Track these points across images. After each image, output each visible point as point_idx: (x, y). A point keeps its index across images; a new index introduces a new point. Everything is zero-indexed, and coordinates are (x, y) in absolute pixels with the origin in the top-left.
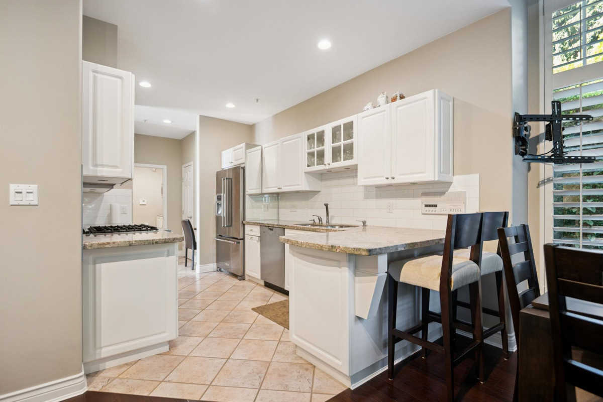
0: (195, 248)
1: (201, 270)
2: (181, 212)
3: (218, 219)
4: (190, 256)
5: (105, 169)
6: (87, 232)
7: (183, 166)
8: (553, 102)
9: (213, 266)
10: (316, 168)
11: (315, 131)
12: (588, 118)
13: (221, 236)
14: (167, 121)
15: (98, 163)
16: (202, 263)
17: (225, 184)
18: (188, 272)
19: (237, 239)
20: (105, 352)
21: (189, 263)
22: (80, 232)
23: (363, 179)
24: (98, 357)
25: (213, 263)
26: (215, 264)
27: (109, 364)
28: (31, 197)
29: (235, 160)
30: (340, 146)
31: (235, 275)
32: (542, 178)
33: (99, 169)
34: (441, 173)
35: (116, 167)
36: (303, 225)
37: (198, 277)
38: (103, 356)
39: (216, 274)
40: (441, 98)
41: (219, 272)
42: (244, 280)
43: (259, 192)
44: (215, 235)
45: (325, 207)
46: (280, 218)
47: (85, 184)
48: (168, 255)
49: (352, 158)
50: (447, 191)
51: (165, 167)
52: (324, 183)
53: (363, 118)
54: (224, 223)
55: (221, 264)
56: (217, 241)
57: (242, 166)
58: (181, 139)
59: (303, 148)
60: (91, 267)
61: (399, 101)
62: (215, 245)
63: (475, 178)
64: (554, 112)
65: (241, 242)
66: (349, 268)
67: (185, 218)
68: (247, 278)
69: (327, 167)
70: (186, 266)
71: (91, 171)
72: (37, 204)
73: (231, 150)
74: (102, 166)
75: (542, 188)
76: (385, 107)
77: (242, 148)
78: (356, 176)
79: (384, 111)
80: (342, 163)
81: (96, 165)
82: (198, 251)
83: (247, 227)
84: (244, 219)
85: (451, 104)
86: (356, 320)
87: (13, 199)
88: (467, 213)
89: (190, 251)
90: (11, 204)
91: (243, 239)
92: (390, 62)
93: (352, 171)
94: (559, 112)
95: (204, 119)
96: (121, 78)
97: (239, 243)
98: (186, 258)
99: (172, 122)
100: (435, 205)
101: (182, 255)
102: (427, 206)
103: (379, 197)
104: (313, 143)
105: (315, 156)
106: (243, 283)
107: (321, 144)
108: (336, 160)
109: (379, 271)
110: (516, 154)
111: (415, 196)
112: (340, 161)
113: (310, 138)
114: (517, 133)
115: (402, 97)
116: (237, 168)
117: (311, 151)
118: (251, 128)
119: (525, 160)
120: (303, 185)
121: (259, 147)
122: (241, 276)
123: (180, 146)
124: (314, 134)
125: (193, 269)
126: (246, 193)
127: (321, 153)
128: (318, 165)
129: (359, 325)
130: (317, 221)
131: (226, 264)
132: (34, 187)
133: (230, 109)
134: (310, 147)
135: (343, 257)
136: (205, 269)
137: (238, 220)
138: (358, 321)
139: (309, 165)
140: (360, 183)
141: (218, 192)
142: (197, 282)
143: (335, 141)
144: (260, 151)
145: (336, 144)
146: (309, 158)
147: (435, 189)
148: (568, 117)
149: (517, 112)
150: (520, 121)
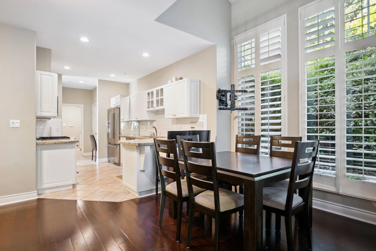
0: (96, 150)
1: (99, 161)
2: (92, 131)
3: (108, 134)
4: (94, 155)
5: (45, 113)
6: (38, 139)
7: (93, 105)
8: (231, 85)
9: (106, 159)
10: (151, 109)
11: (150, 91)
12: (245, 91)
13: (110, 143)
14: (82, 82)
15: (43, 111)
16: (99, 158)
17: (111, 116)
18: (93, 162)
19: (116, 144)
20: (45, 186)
21: (94, 159)
22: (36, 139)
23: (166, 115)
24: (42, 188)
25: (106, 158)
26: (107, 158)
27: (47, 191)
28: (17, 124)
29: (117, 103)
30: (159, 99)
31: (116, 164)
32: (235, 116)
33: (43, 113)
34: (191, 114)
35: (49, 112)
36: (145, 137)
37: (97, 164)
38: (44, 187)
39: (107, 163)
40: (191, 81)
41: (109, 163)
42: (120, 166)
43: (129, 120)
44: (107, 143)
45: (154, 128)
46: (140, 134)
47: (37, 118)
48: (72, 148)
49: (163, 105)
50: (198, 121)
51: (82, 106)
52: (157, 116)
53: (166, 87)
54: (110, 137)
55: (110, 159)
56: (108, 146)
57: (119, 107)
58: (92, 89)
59: (146, 99)
60: (39, 152)
61: (179, 81)
62: (107, 148)
63: (206, 116)
64: (232, 89)
65: (118, 146)
66: (137, 151)
69: (154, 109)
70: (92, 160)
71: (40, 114)
72: (19, 127)
73: (114, 98)
74: (44, 112)
75: (235, 120)
76: (175, 82)
77: (119, 97)
78: (164, 114)
79: (173, 85)
80: (160, 108)
81: (42, 112)
82: (97, 151)
83: (121, 138)
84: (120, 135)
85: (198, 83)
86: (140, 172)
87: (11, 125)
88: (204, 130)
89: (94, 151)
90: (11, 127)
92: (176, 62)
93: (162, 112)
94: (234, 89)
95: (100, 81)
96: (52, 76)
97: (117, 146)
99: (84, 82)
100: (194, 128)
101: (91, 154)
102: (192, 128)
103: (177, 123)
104: (149, 96)
105: (151, 103)
106: (119, 167)
107: (152, 97)
108: (158, 106)
109: (146, 152)
110: (219, 106)
111: (188, 124)
112: (159, 106)
113: (148, 94)
114: (218, 98)
115: (181, 79)
116: (117, 107)
117: (149, 100)
118: (127, 85)
119: (219, 109)
120: (146, 117)
121: (129, 97)
122: (119, 164)
123: (90, 93)
124: (150, 92)
125: (95, 161)
126: (121, 120)
127: (152, 102)
128: (151, 108)
129: (142, 174)
130: (153, 135)
131: (112, 158)
132: (18, 121)
133: (113, 77)
134: (149, 98)
135: (135, 147)
136: (101, 161)
137: (117, 135)
138: (142, 172)
139: (148, 108)
140: (165, 117)
141: (108, 120)
142: (97, 167)
143: (157, 96)
144: (129, 99)
145: (157, 98)
146: (148, 104)
147: (194, 120)
148: (237, 91)
149: (220, 88)
150: (218, 93)
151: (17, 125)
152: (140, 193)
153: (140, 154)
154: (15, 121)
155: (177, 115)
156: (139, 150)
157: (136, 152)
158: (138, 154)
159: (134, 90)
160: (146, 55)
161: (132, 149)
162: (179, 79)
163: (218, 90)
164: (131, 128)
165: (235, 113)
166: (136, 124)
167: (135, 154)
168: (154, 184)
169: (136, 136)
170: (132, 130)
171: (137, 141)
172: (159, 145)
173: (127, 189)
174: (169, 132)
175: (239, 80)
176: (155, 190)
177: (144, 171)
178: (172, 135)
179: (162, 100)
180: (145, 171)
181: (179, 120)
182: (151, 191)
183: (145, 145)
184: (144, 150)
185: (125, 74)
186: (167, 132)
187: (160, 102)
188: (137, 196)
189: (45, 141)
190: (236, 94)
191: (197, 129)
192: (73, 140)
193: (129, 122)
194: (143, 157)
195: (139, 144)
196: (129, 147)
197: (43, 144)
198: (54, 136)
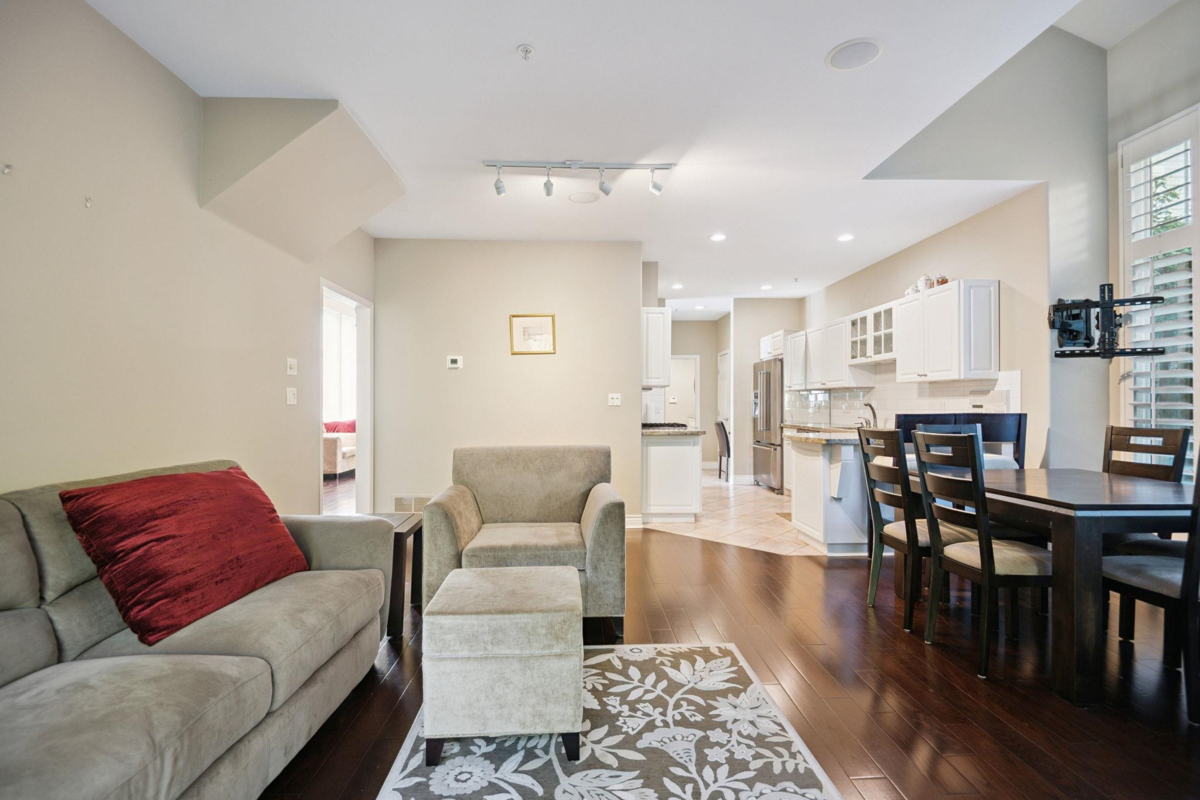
0: (729, 456)
1: (734, 481)
2: (717, 413)
3: (755, 420)
4: (724, 468)
5: (653, 380)
6: (642, 426)
7: (720, 354)
8: (1101, 286)
9: (750, 478)
10: (860, 360)
11: (858, 316)
12: (1157, 300)
13: (759, 442)
14: (699, 308)
15: (649, 376)
16: (735, 473)
17: (761, 380)
18: (722, 482)
19: (773, 445)
20: (654, 510)
21: (723, 475)
22: (640, 426)
23: (901, 376)
25: (750, 475)
26: (752, 476)
27: (656, 519)
29: (775, 350)
30: (881, 336)
31: (772, 489)
32: (1122, 372)
34: (970, 370)
37: (731, 488)
39: (753, 487)
40: (970, 288)
41: (757, 486)
42: (782, 494)
43: (803, 388)
44: (751, 441)
45: (868, 407)
46: (833, 422)
47: (643, 390)
48: (694, 445)
49: (891, 351)
50: (993, 389)
51: (698, 357)
52: (878, 377)
53: (901, 305)
54: (761, 426)
55: (759, 478)
56: (754, 448)
57: (780, 357)
58: (717, 319)
59: (846, 336)
61: (937, 288)
62: (752, 453)
63: (1017, 374)
64: (1103, 298)
65: (779, 448)
66: (824, 457)
67: (720, 420)
68: (785, 492)
69: (869, 360)
70: (720, 478)
72: (621, 406)
73: (769, 337)
75: (1122, 384)
76: (925, 292)
77: (780, 335)
78: (894, 371)
79: (918, 299)
80: (884, 356)
81: (648, 378)
82: (732, 459)
83: (784, 430)
84: (782, 422)
85: (993, 290)
86: (831, 500)
87: (611, 403)
89: (724, 459)
90: (609, 405)
91: (781, 445)
93: (890, 366)
94: (1111, 297)
95: (737, 300)
96: (662, 313)
97: (775, 449)
98: (720, 471)
100: (981, 406)
101: (716, 465)
102: (974, 406)
103: (932, 395)
104: (856, 330)
105: (858, 348)
106: (779, 496)
107: (864, 331)
108: (877, 352)
109: (843, 458)
110: (1061, 346)
111: (964, 395)
112: (880, 353)
113: (854, 323)
114: (1052, 325)
115: (944, 281)
116: (775, 360)
117: (854, 339)
118: (800, 303)
119: (1057, 355)
120: (847, 380)
121: (803, 332)
122: (779, 490)
123: (715, 329)
124: (856, 320)
125: (727, 481)
126: (785, 389)
127: (864, 342)
128: (861, 356)
129: (836, 505)
130: (865, 424)
131: (764, 476)
132: (619, 395)
133: (767, 290)
134: (854, 334)
135: (820, 448)
136: (740, 480)
137: (775, 423)
138: (834, 502)
139: (853, 357)
140: (898, 380)
141: (755, 388)
142: (732, 493)
143: (877, 328)
144: (804, 337)
145: (878, 333)
146: (852, 348)
147: (984, 387)
148: (1122, 302)
149: (1063, 298)
150: (1054, 312)
151: (617, 402)
152: (831, 546)
153: (831, 463)
154: (615, 395)
155: (929, 375)
156: (827, 454)
157: (821, 457)
158: (827, 462)
159: (817, 314)
160: (846, 238)
161: (812, 450)
162: (935, 283)
163: (1055, 302)
164: (807, 407)
165: (1122, 364)
166: (822, 397)
167: (820, 461)
168: (862, 531)
169: (823, 426)
170: (810, 411)
171: (825, 436)
172: (868, 441)
173: (801, 537)
174: (899, 417)
175: (1135, 266)
176: (866, 547)
177: (838, 500)
178: (907, 423)
179: (889, 338)
180: (843, 500)
181: (937, 387)
182: (856, 546)
183: (842, 443)
184: (840, 455)
185: (796, 280)
186: (894, 417)
187: (885, 343)
188: (823, 552)
189: (651, 430)
190: (1119, 310)
191: (989, 408)
192: (693, 430)
193: (803, 394)
194: (837, 468)
195: (827, 440)
196: (804, 446)
197: (651, 435)
198: (653, 422)
